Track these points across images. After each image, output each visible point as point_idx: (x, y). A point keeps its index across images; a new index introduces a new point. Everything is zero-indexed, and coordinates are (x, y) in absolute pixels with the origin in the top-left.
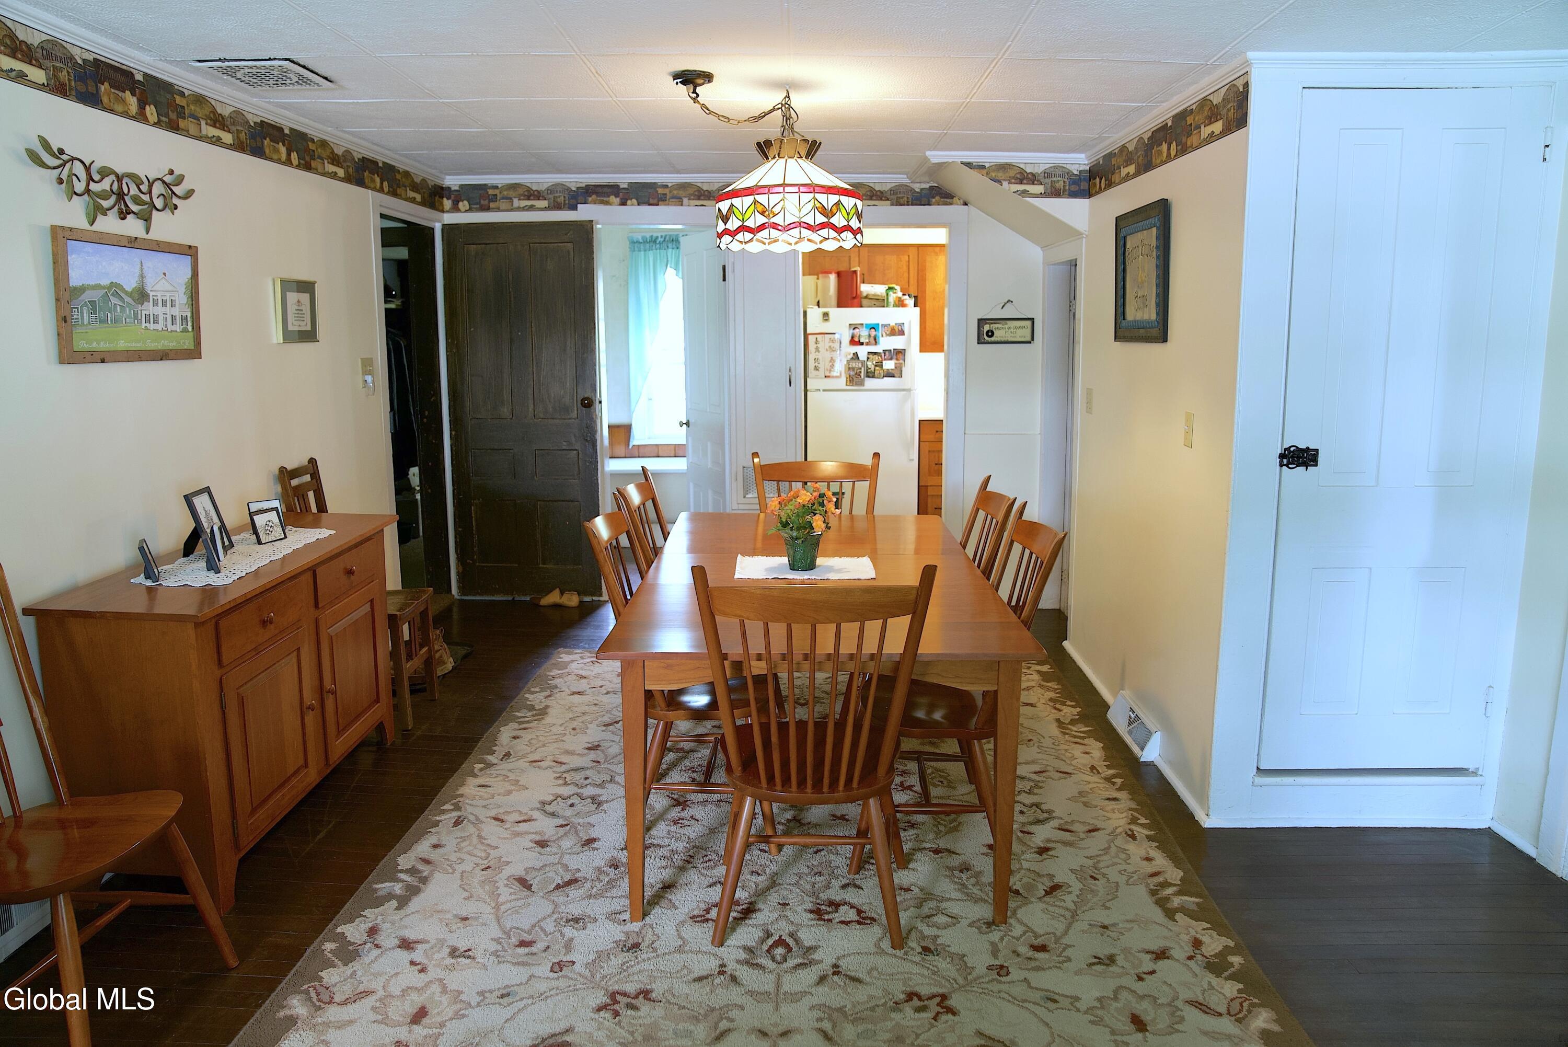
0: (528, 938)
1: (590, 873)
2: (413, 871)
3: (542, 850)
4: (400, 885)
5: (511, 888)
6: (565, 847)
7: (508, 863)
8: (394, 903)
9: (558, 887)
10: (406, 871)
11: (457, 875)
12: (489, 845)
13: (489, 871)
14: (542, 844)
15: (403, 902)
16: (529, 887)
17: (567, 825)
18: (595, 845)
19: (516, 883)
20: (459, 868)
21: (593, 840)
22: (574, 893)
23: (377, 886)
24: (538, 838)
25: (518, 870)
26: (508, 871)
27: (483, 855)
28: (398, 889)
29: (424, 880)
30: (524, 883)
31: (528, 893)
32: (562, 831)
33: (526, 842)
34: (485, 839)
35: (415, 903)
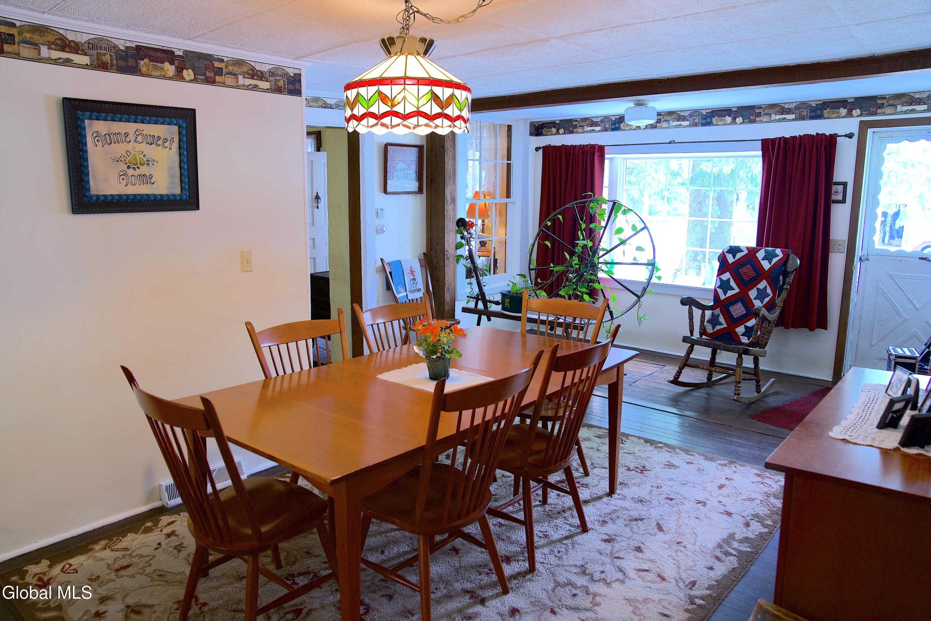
0: (668, 501)
1: (620, 522)
2: (727, 554)
3: (641, 545)
4: (734, 547)
5: (667, 527)
6: (625, 542)
7: (665, 542)
8: (737, 537)
9: (642, 519)
10: (731, 554)
11: (698, 544)
12: (674, 559)
13: (679, 541)
14: (639, 549)
15: (732, 536)
16: (658, 524)
17: (616, 558)
18: (606, 537)
19: (664, 528)
20: (697, 548)
21: (605, 541)
22: (635, 514)
23: (749, 550)
24: (639, 554)
25: (660, 536)
26: (667, 537)
27: (679, 553)
28: (736, 545)
29: (719, 546)
30: (660, 528)
31: (659, 521)
32: (621, 554)
33: (647, 554)
34: (675, 564)
35: (724, 535)
